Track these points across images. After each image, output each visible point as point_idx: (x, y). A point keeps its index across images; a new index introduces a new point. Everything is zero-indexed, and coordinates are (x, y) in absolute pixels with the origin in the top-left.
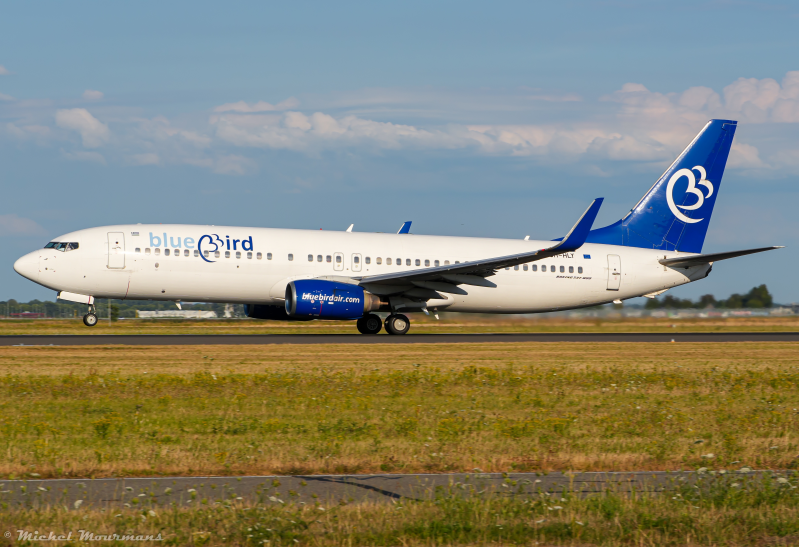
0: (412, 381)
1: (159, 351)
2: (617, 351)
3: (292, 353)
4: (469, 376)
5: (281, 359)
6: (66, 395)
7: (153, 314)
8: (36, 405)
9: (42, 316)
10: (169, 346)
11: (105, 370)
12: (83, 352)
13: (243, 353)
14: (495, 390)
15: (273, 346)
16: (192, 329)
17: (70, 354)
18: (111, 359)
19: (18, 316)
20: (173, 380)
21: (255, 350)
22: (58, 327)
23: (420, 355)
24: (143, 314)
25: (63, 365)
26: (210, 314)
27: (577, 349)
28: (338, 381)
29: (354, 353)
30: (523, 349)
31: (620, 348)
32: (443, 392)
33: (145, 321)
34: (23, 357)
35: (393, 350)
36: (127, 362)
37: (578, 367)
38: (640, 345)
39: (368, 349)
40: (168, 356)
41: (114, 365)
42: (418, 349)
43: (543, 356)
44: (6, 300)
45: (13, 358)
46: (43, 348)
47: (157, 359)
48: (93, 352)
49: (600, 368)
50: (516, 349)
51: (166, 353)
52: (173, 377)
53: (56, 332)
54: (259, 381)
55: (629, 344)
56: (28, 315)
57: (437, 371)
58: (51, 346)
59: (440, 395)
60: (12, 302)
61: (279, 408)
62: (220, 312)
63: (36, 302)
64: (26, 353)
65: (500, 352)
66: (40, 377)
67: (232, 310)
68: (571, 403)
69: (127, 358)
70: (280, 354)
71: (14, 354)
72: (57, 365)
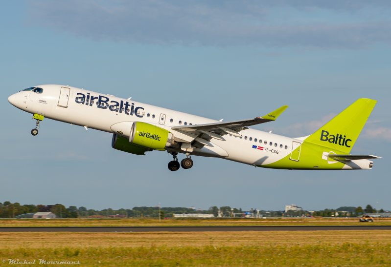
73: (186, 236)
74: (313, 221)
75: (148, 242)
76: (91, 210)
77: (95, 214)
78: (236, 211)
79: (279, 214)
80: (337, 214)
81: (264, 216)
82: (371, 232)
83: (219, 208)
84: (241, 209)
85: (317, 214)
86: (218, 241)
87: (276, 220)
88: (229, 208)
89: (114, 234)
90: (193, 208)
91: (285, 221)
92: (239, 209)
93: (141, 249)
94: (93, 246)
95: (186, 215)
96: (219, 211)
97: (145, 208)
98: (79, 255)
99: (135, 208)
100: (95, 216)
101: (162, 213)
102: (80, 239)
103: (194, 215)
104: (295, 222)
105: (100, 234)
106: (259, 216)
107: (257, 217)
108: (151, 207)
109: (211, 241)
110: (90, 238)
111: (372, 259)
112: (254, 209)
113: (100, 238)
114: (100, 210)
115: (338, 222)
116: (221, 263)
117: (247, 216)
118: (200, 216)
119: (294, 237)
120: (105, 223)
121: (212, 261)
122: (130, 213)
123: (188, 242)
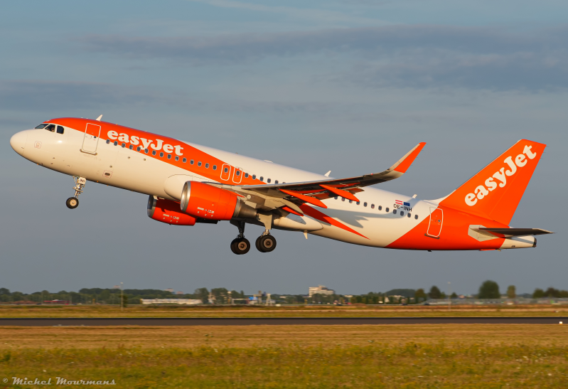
0: (369, 354)
1: (166, 330)
2: (520, 331)
3: (270, 332)
4: (411, 351)
5: (261, 336)
6: (105, 364)
7: (154, 301)
8: (84, 371)
9: (68, 303)
10: (174, 327)
11: (128, 345)
12: (109, 331)
13: (231, 332)
14: (434, 360)
15: (254, 326)
16: (186, 313)
17: (98, 333)
18: (131, 336)
19: (49, 303)
20: (185, 353)
21: (240, 330)
22: (82, 311)
23: (369, 334)
24: (146, 302)
25: (95, 341)
26: (197, 302)
27: (488, 329)
28: (310, 353)
29: (317, 332)
30: (446, 329)
31: (521, 329)
32: (394, 363)
33: (149, 307)
34: (64, 335)
35: (347, 330)
36: (143, 339)
37: (494, 343)
38: (537, 326)
39: (327, 329)
40: (174, 334)
41: (134, 341)
42: (365, 329)
43: (463, 334)
44: (40, 291)
45: (55, 336)
46: (77, 328)
47: (167, 336)
48: (116, 331)
49: (510, 344)
50: (441, 329)
51: (173, 332)
52: (185, 351)
53: (81, 316)
54: (250, 354)
55: (528, 325)
56: (58, 302)
57: (386, 346)
58: (83, 326)
59: (392, 364)
60: (45, 293)
61: (271, 374)
62: (206, 301)
63: (64, 292)
64: (65, 332)
65: (430, 332)
66: (80, 350)
67: (214, 299)
68: (496, 371)
69: (143, 336)
70: (260, 333)
71: (56, 332)
72: (92, 341)
73: (167, 332)
74: (352, 310)
75: (111, 341)
76: (16, 293)
77: (23, 299)
78: (235, 294)
79: (300, 299)
80: (387, 300)
81: (277, 303)
82: (444, 328)
83: (209, 291)
84: (242, 292)
85: (358, 300)
86: (218, 339)
87: (296, 308)
88: (225, 291)
89: (58, 330)
90: (171, 291)
91: (310, 310)
92: (239, 292)
93: (103, 352)
94: (29, 346)
95: (160, 301)
96: (210, 296)
97: (98, 291)
98: (11, 361)
99: (83, 291)
100: (22, 301)
101: (125, 297)
102: (7, 336)
103: (173, 301)
104: (327, 311)
105: (36, 330)
106: (270, 302)
107: (266, 305)
108: (107, 289)
109: (207, 340)
110: (21, 335)
111: (454, 366)
112: (262, 293)
113: (37, 335)
114: (30, 293)
115: (390, 311)
116: (228, 373)
117: (252, 303)
118: (181, 302)
119: (330, 334)
120: (39, 312)
121: (215, 369)
122: (76, 298)
123: (171, 341)
